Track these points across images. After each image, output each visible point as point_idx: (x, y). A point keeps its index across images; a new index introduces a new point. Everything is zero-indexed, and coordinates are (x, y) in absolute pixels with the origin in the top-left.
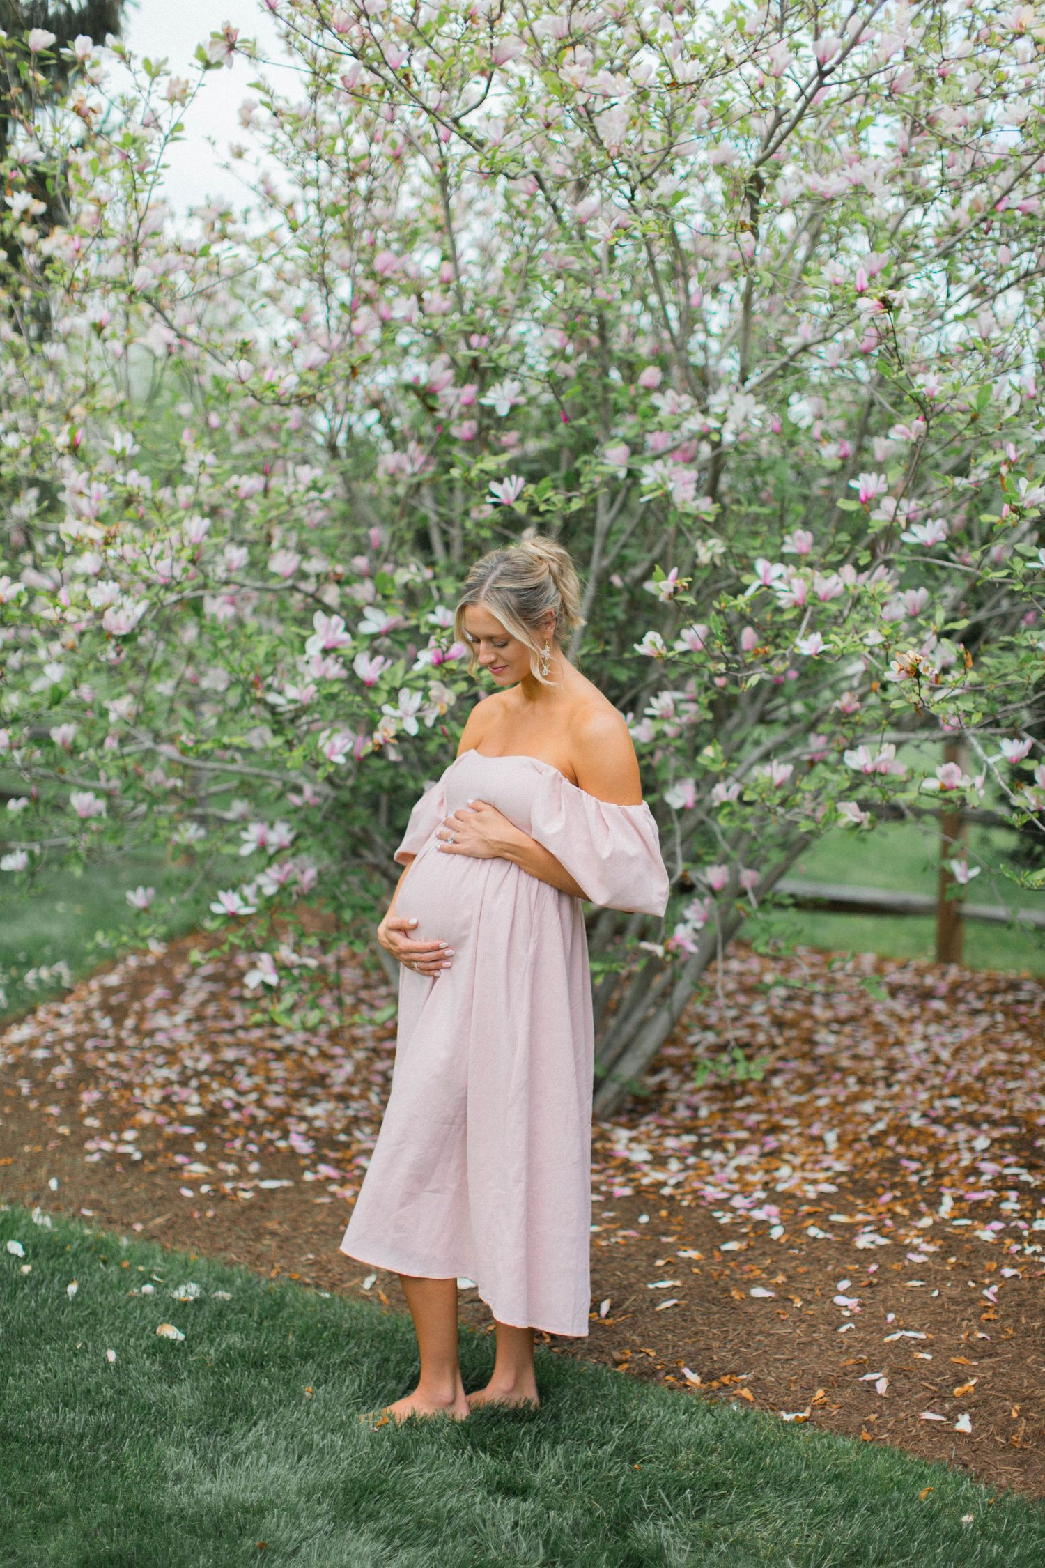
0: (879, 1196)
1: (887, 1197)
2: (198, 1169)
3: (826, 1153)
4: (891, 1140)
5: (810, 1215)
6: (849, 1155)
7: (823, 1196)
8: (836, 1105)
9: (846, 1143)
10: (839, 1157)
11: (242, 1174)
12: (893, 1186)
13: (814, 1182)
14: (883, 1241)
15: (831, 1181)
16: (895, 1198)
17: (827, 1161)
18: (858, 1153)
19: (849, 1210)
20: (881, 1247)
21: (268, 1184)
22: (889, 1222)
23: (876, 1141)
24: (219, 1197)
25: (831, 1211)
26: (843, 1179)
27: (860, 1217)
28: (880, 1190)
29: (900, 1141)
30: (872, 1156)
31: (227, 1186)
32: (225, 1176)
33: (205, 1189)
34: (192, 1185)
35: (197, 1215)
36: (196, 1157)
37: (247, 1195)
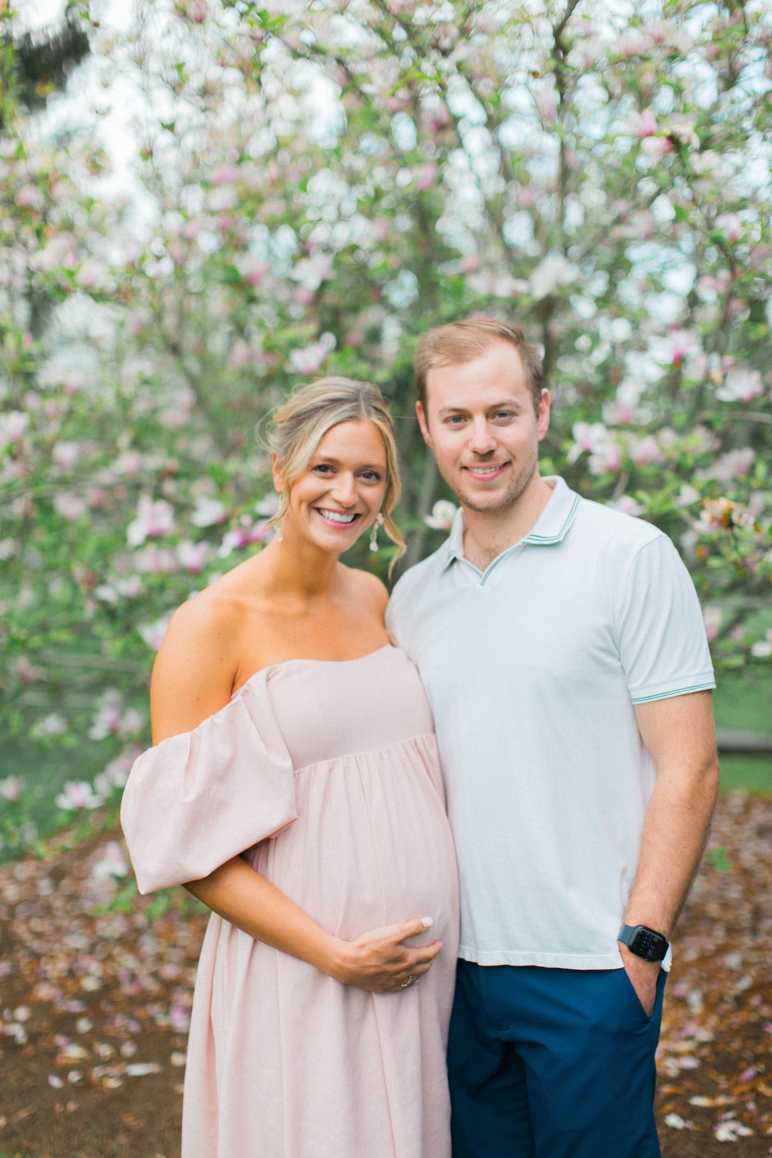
0: (742, 1071)
1: (750, 1073)
2: (74, 1052)
3: (690, 1018)
4: (755, 1001)
5: (671, 1097)
6: (713, 1020)
7: (685, 1073)
8: (704, 959)
9: (711, 1004)
10: (703, 1022)
11: (117, 1058)
12: (757, 1059)
13: (676, 1055)
14: (745, 1131)
15: (692, 1054)
16: (758, 1075)
17: (692, 1028)
18: (722, 1017)
19: (710, 1091)
20: (742, 1139)
21: (138, 1070)
22: (751, 1106)
23: (741, 1000)
24: (87, 1085)
25: (691, 1093)
26: (705, 1052)
27: (722, 1100)
28: (743, 1064)
29: (765, 1001)
30: (738, 1019)
31: (97, 1072)
32: (97, 1061)
33: (74, 1077)
34: (63, 1073)
35: (58, 1107)
36: (75, 1037)
37: (113, 1084)
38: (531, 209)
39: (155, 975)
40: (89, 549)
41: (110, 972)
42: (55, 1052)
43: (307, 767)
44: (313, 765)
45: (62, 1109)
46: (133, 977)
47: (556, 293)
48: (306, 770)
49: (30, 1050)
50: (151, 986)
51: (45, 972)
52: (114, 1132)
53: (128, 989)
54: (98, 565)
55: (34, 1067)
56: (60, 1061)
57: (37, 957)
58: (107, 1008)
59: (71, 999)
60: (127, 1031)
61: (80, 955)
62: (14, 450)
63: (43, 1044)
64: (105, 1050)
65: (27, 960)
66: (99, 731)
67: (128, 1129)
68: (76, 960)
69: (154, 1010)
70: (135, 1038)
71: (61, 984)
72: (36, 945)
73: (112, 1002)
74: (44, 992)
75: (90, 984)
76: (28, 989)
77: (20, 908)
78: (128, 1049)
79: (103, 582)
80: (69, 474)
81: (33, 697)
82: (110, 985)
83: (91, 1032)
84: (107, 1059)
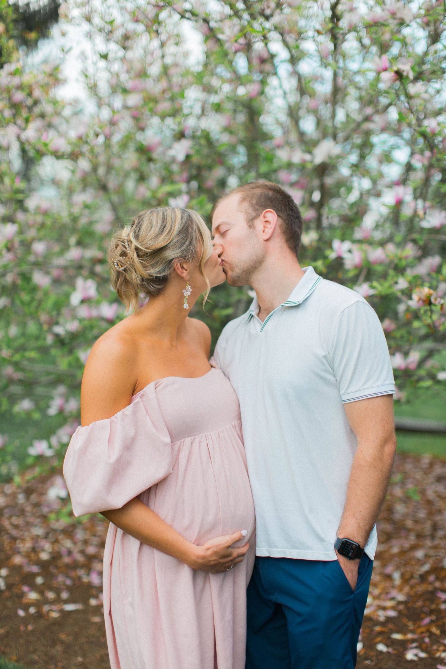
0: (422, 619)
1: (427, 620)
2: (33, 596)
3: (393, 587)
4: (432, 578)
5: (380, 633)
6: (407, 589)
7: (389, 619)
8: (403, 552)
9: (406, 579)
10: (400, 590)
11: (58, 600)
12: (431, 612)
13: (384, 609)
14: (423, 655)
15: (393, 608)
16: (432, 621)
17: (394, 593)
18: (412, 587)
19: (403, 630)
20: (421, 659)
21: (70, 607)
22: (427, 640)
23: (423, 578)
24: (39, 615)
25: (392, 631)
26: (401, 607)
27: (410, 636)
28: (423, 615)
29: (437, 579)
30: (421, 588)
31: (46, 608)
32: (46, 601)
33: (32, 610)
34: (26, 608)
35: (22, 628)
36: (34, 587)
37: (55, 615)
38: (315, 111)
39: (82, 552)
40: (49, 303)
41: (56, 549)
42: (22, 595)
43: (179, 442)
44: (182, 440)
45: (23, 629)
46: (70, 553)
47: (328, 161)
48: (178, 443)
49: (7, 594)
50: (80, 558)
51: (19, 548)
52: (54, 643)
53: (66, 560)
54: (54, 313)
55: (9, 604)
56: (25, 601)
57: (14, 539)
58: (53, 570)
59: (33, 564)
60: (64, 584)
61: (39, 540)
62: (9, 245)
63: (16, 590)
64: (51, 595)
65: (8, 541)
66: (53, 411)
67: (62, 642)
68: (37, 542)
69: (81, 572)
70: (69, 589)
71: (27, 556)
72: (14, 532)
73: (56, 567)
74: (17, 560)
75: (44, 556)
76: (8, 558)
77: (6, 511)
78: (65, 595)
79: (57, 323)
80: (40, 259)
81: (15, 389)
82: (56, 557)
83: (43, 584)
84: (52, 601)
